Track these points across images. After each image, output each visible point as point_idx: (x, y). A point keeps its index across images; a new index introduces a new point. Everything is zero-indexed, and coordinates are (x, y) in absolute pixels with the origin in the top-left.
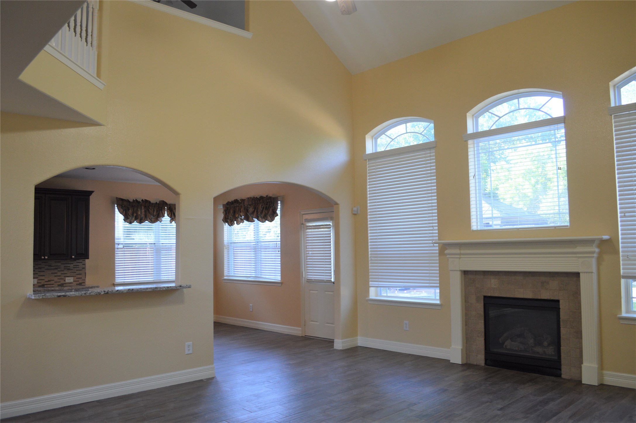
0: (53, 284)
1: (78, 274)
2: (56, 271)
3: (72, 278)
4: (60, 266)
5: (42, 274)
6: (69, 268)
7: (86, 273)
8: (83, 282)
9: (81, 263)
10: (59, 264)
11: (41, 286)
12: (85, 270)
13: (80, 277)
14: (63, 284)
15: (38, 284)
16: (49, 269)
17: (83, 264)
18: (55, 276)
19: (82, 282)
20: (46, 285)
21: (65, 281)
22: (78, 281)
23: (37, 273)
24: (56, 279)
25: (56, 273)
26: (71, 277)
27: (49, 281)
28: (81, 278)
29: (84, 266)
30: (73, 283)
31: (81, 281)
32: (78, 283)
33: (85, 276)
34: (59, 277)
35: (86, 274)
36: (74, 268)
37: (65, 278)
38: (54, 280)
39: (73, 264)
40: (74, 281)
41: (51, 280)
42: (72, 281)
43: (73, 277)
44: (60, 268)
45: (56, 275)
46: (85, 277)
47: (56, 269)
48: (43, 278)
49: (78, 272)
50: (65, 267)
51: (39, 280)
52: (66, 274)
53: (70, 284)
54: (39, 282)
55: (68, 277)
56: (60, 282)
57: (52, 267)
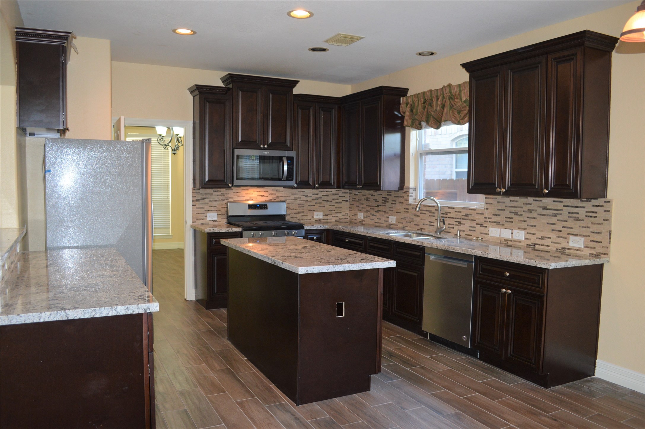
0: (548, 246)
1: (594, 233)
2: (553, 220)
3: (583, 239)
4: (561, 210)
5: (532, 222)
6: (577, 215)
7: (610, 231)
8: (604, 252)
9: (602, 206)
10: (559, 206)
11: (530, 245)
12: (610, 225)
13: (598, 240)
14: (565, 249)
15: (526, 240)
16: (543, 215)
17: (605, 211)
18: (553, 230)
19: (601, 252)
20: (537, 244)
21: (568, 242)
22: (594, 248)
23: (525, 220)
24: (553, 236)
25: (554, 224)
26: (581, 235)
27: (542, 238)
28: (601, 242)
29: (606, 216)
30: (583, 251)
31: (599, 250)
32: (595, 253)
33: (610, 239)
34: (560, 234)
35: (610, 234)
36: (587, 216)
37: (568, 235)
38: (549, 238)
39: (584, 207)
40: (585, 247)
41: (546, 238)
42: (582, 245)
43: (584, 236)
44: (561, 214)
45: (553, 227)
46: (610, 242)
47: (555, 215)
48: (533, 230)
49: (595, 228)
50: (569, 213)
51: (528, 233)
52: (571, 228)
53: (577, 250)
54: (527, 237)
55: (574, 235)
56: (560, 243)
57: (548, 211)
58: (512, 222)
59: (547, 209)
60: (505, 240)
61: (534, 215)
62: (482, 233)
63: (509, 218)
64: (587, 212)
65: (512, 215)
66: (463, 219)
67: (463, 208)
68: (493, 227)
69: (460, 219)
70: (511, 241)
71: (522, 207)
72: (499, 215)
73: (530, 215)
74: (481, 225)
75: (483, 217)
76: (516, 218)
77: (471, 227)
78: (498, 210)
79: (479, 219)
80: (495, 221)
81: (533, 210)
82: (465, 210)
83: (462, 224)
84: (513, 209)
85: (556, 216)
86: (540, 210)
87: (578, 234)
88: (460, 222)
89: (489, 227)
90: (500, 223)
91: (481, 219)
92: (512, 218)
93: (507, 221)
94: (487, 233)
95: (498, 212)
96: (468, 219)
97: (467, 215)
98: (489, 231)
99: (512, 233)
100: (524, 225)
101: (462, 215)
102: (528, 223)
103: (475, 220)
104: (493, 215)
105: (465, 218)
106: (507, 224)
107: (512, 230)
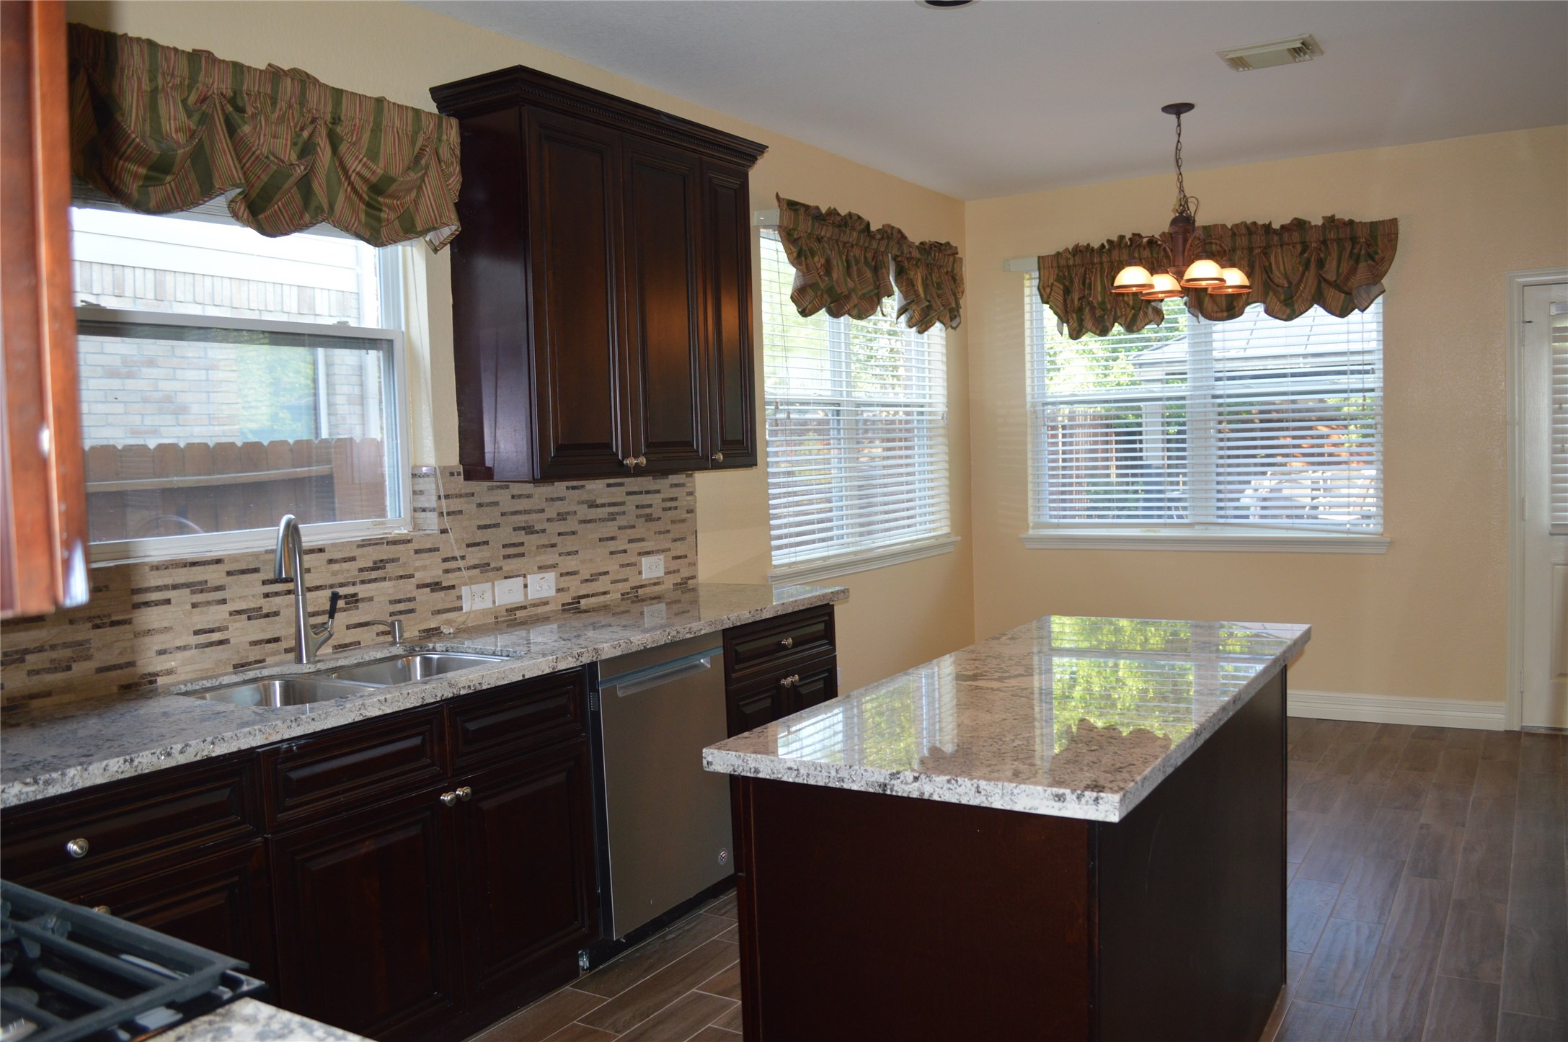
0: (605, 593)
1: (675, 540)
2: (610, 529)
3: (662, 557)
4: (622, 504)
5: (569, 544)
6: (648, 511)
7: (696, 532)
8: (691, 573)
9: (684, 486)
10: (619, 495)
11: (569, 604)
12: (694, 520)
13: (682, 552)
14: (635, 589)
15: (557, 595)
16: (589, 521)
17: (686, 494)
18: (611, 553)
19: (687, 575)
20: (583, 597)
21: (640, 573)
22: (678, 571)
23: (554, 540)
24: (614, 566)
25: (612, 538)
26: (657, 552)
27: (593, 578)
28: (686, 557)
29: (690, 502)
30: (662, 583)
31: (685, 572)
32: (680, 580)
33: (696, 545)
34: (622, 559)
35: (696, 537)
36: (664, 509)
37: (639, 558)
38: (606, 573)
39: (658, 492)
40: (666, 573)
41: (600, 574)
42: (661, 573)
43: (663, 551)
44: (624, 513)
45: (612, 546)
46: (697, 552)
47: (612, 517)
48: (574, 564)
49: (676, 531)
50: (637, 506)
51: (562, 575)
52: (642, 540)
53: (655, 584)
54: (561, 587)
55: (648, 553)
56: (626, 580)
57: (599, 510)
58: (522, 555)
59: (597, 506)
60: (507, 610)
61: (571, 524)
62: (439, 612)
63: (513, 545)
64: (664, 500)
65: (521, 537)
66: (363, 582)
67: (364, 544)
68: (472, 581)
69: (354, 584)
70: (524, 608)
71: (543, 511)
72: (486, 543)
73: (562, 527)
74: (435, 586)
75: (437, 558)
76: (531, 541)
77: (399, 601)
78: (480, 527)
79: (424, 568)
80: (477, 562)
81: (568, 513)
82: (370, 549)
83: (363, 600)
84: (521, 520)
85: (615, 519)
86: (583, 512)
87: (654, 549)
88: (355, 595)
89: (460, 587)
90: (488, 564)
91: (431, 569)
92: (522, 544)
93: (509, 557)
94: (456, 604)
95: (480, 536)
96: (384, 579)
97: (379, 565)
98: (460, 598)
99: (526, 586)
100: (550, 557)
101: (361, 570)
102: (559, 549)
103: (411, 576)
104: (468, 546)
105: (374, 574)
106: (509, 566)
107: (525, 576)
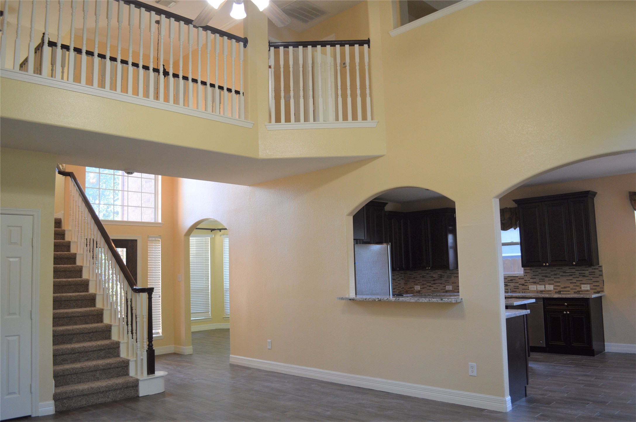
0: (568, 291)
1: (594, 282)
2: (571, 278)
3: (589, 285)
4: (575, 272)
5: (558, 280)
6: (584, 274)
7: (603, 280)
8: (601, 290)
9: (598, 269)
10: (573, 271)
11: (557, 292)
12: (603, 277)
13: (597, 285)
14: (579, 291)
15: (554, 290)
16: (563, 276)
17: (599, 271)
18: (571, 283)
19: (600, 290)
20: (562, 291)
21: (581, 288)
22: (596, 289)
23: (553, 279)
24: (571, 286)
25: (571, 280)
26: (588, 284)
27: (565, 288)
28: (599, 286)
29: (600, 273)
30: (590, 291)
31: (599, 290)
32: (596, 291)
33: (604, 284)
34: (575, 284)
35: (603, 281)
36: (590, 274)
37: (580, 285)
38: (569, 287)
39: (588, 270)
40: (590, 289)
41: (567, 287)
42: (589, 288)
43: (589, 284)
44: (575, 275)
45: (571, 281)
46: (604, 285)
47: (571, 275)
48: (558, 284)
49: (595, 279)
50: (579, 273)
51: (555, 286)
52: (582, 281)
53: (587, 291)
54: (555, 288)
55: (584, 284)
56: (576, 289)
57: (567, 274)
58: (544, 281)
59: (566, 273)
60: (540, 291)
61: (558, 276)
62: (524, 289)
63: (542, 279)
64: (589, 272)
65: (544, 278)
66: (508, 283)
67: (508, 277)
68: (531, 285)
69: (507, 283)
70: (545, 291)
71: (550, 273)
72: (535, 278)
73: (555, 276)
74: (523, 285)
75: (523, 280)
76: (547, 279)
77: (515, 286)
78: (533, 275)
79: (520, 281)
80: (533, 281)
81: (557, 274)
82: (510, 278)
83: (509, 285)
84: (544, 275)
85: (572, 276)
86: (561, 274)
87: (586, 283)
88: (507, 284)
89: (529, 285)
90: (535, 282)
91: (522, 282)
92: (544, 279)
93: (541, 281)
94: (528, 288)
95: (533, 277)
96: (513, 283)
97: (511, 280)
98: (529, 287)
99: (545, 287)
100: (552, 282)
101: (508, 281)
102: (554, 281)
103: (518, 283)
104: (531, 278)
105: (510, 282)
106: (540, 283)
107: (545, 285)
